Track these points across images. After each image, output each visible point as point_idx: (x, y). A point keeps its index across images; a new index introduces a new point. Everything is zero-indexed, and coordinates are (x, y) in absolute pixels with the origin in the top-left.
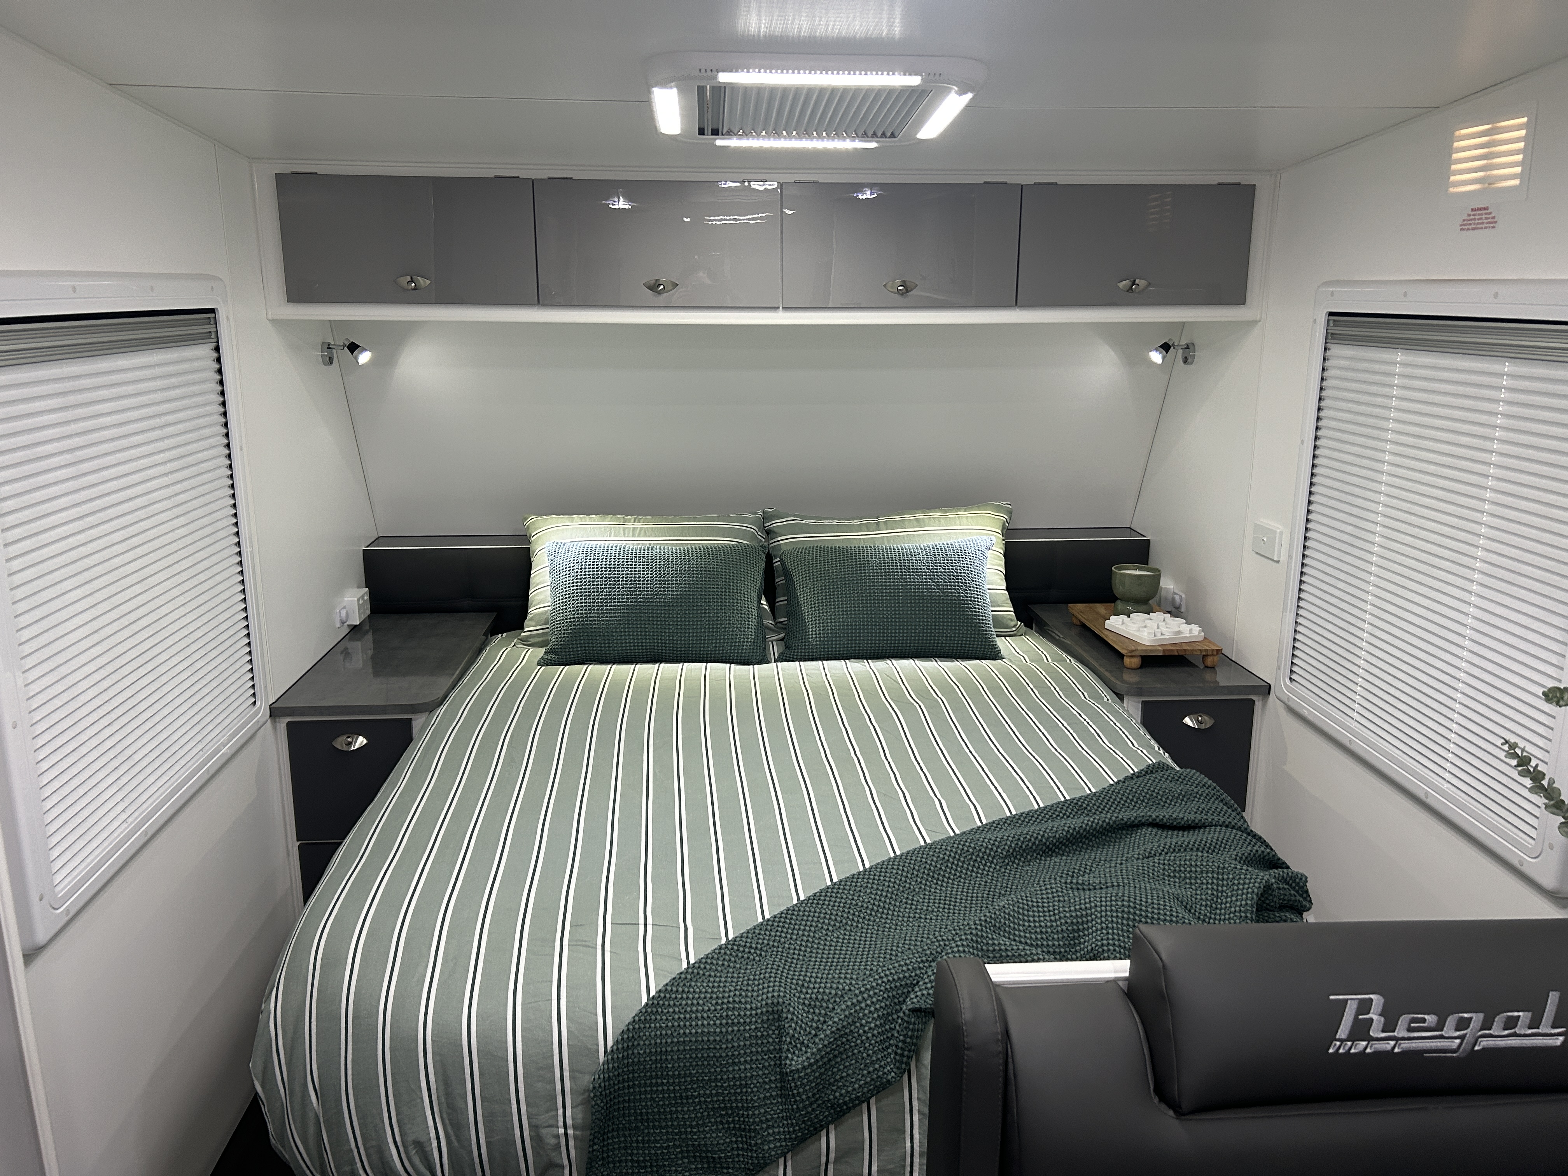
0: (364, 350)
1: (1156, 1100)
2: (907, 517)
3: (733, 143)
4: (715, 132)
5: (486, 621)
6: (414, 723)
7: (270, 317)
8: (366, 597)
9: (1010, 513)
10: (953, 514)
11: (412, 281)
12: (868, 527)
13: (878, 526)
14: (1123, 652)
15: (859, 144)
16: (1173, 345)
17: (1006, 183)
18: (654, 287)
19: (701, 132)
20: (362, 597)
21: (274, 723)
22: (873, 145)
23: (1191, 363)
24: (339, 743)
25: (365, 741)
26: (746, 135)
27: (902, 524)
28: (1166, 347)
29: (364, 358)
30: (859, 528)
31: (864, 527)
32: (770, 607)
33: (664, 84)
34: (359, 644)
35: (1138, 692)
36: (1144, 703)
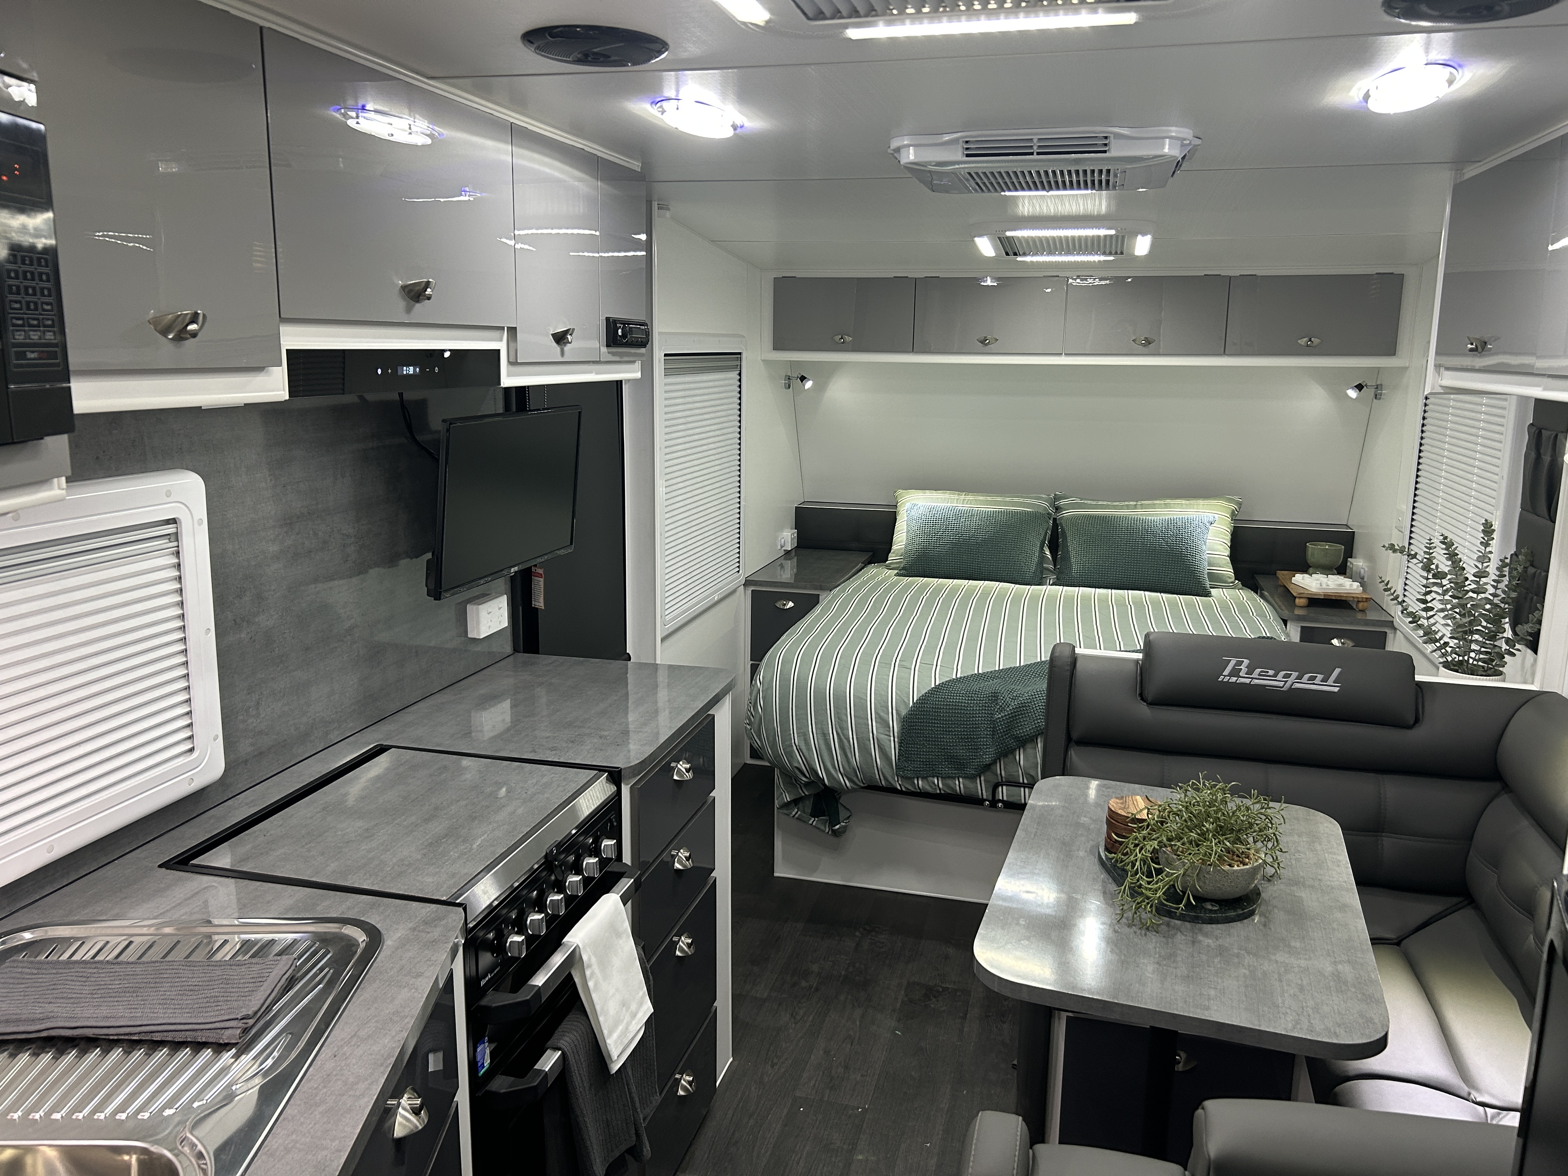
0: (809, 380)
1: (1139, 698)
2: (1158, 502)
3: (1028, 259)
4: (1015, 254)
5: (866, 556)
6: (820, 597)
7: (763, 358)
8: (796, 535)
9: (1240, 504)
10: (1193, 502)
11: (842, 338)
12: (1128, 507)
13: (1135, 507)
14: (1295, 594)
15: (1102, 258)
16: (1366, 385)
17: (1220, 275)
18: (983, 342)
19: (1007, 254)
20: (794, 534)
21: (745, 589)
22: (1111, 258)
23: (1380, 399)
24: (779, 604)
25: (793, 605)
26: (1036, 254)
27: (1153, 506)
28: (1360, 387)
29: (809, 384)
30: (1122, 507)
31: (1125, 507)
32: (1052, 557)
33: (980, 236)
34: (789, 562)
35: (1299, 618)
36: (1302, 627)
